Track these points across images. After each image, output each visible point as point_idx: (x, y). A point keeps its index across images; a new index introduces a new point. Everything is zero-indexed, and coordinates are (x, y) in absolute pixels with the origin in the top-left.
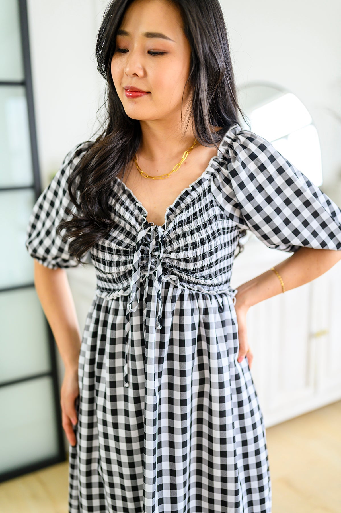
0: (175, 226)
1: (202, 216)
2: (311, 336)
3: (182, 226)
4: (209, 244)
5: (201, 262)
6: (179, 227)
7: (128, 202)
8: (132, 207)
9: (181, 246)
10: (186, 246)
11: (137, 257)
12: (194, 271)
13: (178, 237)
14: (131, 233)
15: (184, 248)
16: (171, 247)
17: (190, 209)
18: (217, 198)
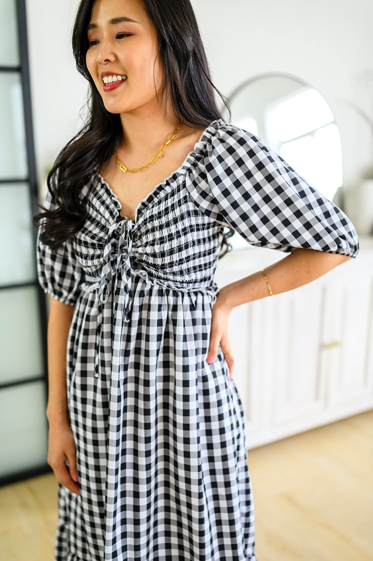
0: (145, 220)
1: (173, 211)
2: (323, 347)
3: (153, 220)
4: (177, 240)
5: (169, 257)
6: (150, 221)
7: (105, 196)
8: (108, 201)
9: (149, 241)
10: (154, 241)
11: (107, 250)
12: (163, 267)
13: (147, 232)
14: (106, 227)
15: (151, 242)
16: (140, 241)
17: (161, 204)
18: (191, 194)
